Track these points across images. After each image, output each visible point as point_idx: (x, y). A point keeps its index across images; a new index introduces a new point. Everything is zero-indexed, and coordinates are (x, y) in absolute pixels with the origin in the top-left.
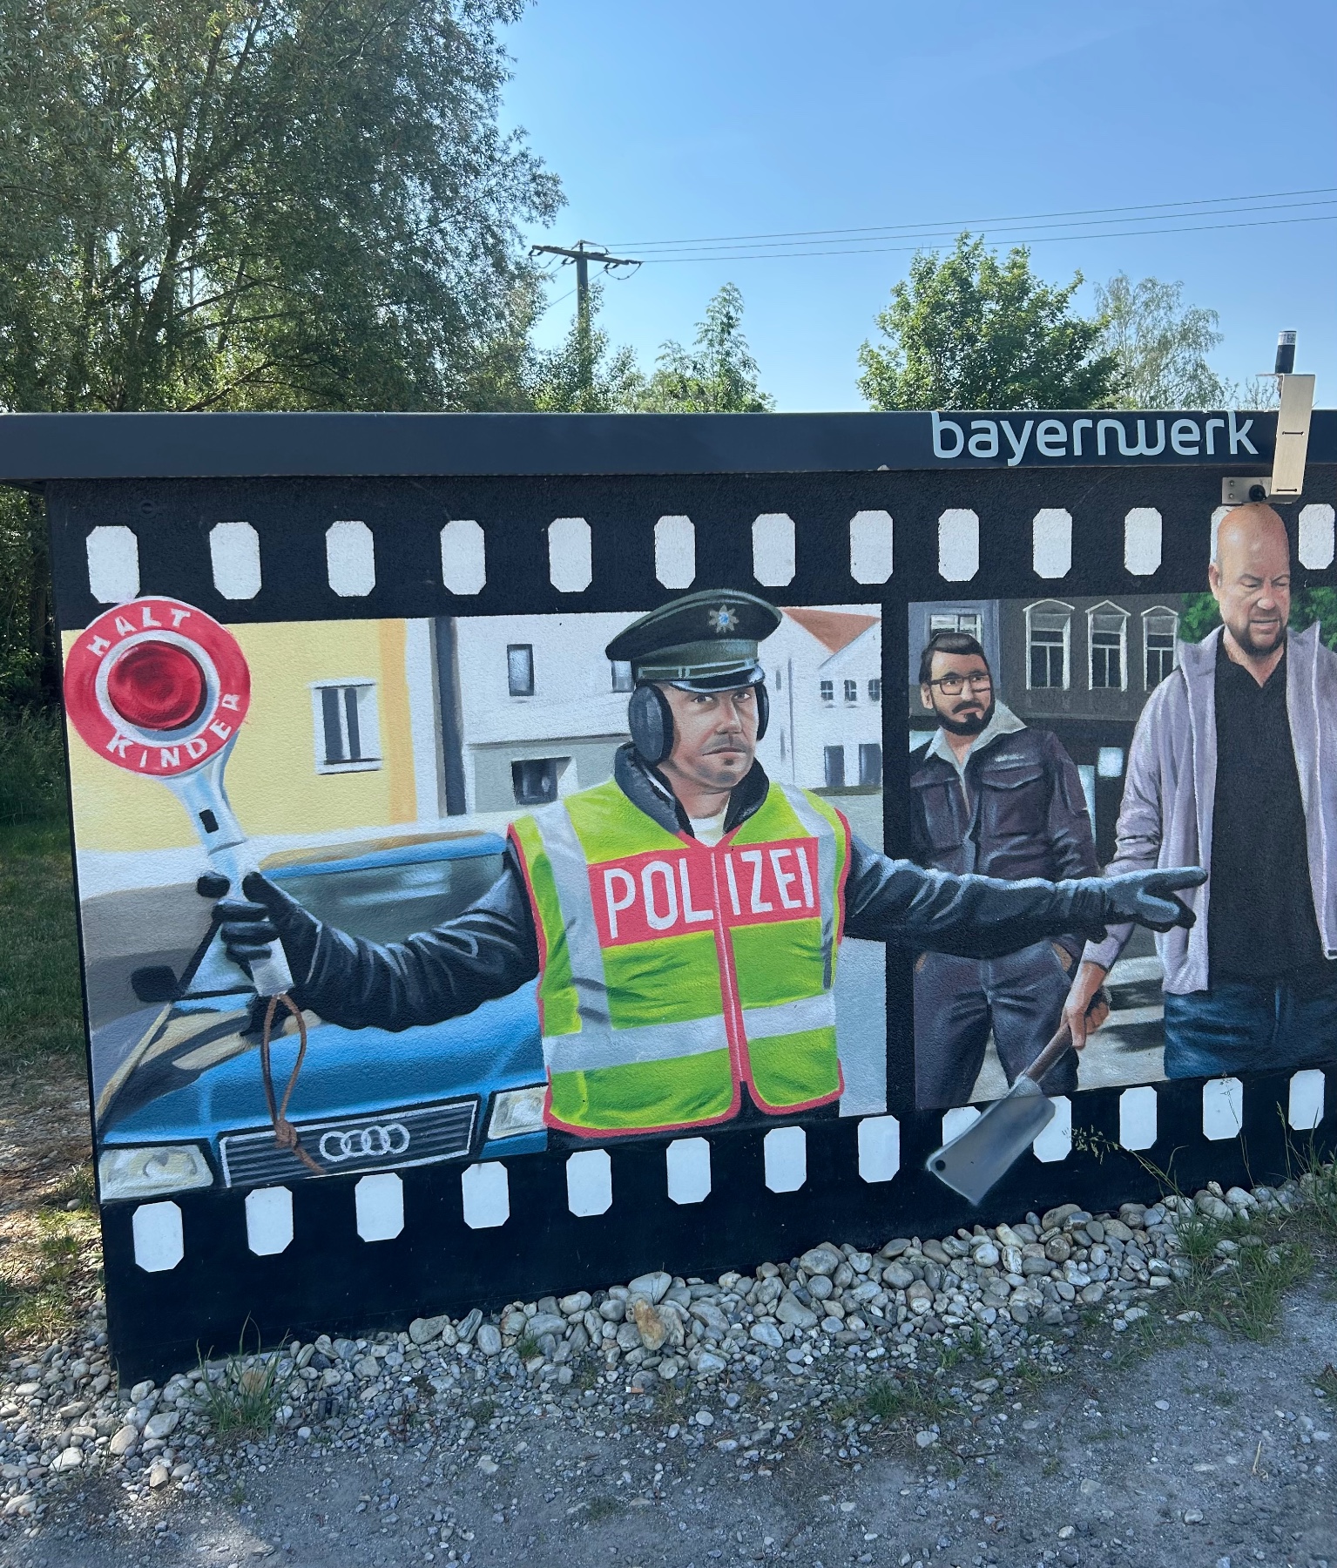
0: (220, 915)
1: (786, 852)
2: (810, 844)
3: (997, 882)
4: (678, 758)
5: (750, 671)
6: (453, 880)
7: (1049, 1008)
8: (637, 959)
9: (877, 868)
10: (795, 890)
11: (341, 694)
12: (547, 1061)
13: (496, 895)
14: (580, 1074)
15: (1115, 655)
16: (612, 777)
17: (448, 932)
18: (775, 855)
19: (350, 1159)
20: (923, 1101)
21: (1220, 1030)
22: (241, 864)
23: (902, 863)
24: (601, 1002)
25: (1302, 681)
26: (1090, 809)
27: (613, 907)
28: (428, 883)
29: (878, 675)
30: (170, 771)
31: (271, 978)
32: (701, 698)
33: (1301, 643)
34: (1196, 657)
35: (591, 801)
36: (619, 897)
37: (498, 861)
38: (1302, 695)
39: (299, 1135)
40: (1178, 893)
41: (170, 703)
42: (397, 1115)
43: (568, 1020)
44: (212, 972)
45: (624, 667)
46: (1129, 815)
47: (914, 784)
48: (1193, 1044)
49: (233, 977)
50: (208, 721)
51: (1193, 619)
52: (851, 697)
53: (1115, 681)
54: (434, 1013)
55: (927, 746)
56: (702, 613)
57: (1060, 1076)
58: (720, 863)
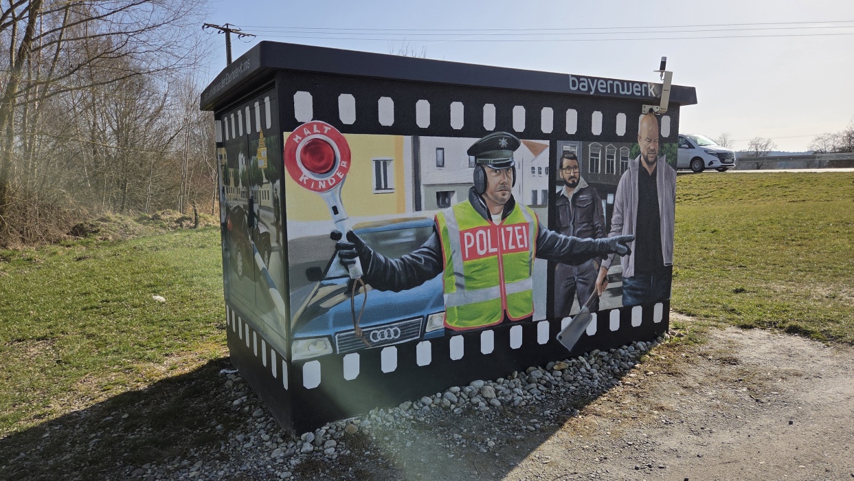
0: (339, 247)
1: (519, 228)
2: (526, 225)
3: (579, 239)
4: (488, 192)
5: (511, 162)
6: (417, 235)
7: (592, 282)
8: (474, 265)
9: (546, 233)
10: (522, 241)
11: (382, 163)
12: (445, 302)
13: (430, 242)
14: (455, 307)
15: (613, 162)
16: (468, 199)
17: (415, 255)
18: (517, 228)
19: (380, 341)
20: (557, 315)
21: (637, 290)
22: (345, 228)
23: (554, 232)
24: (462, 281)
25: (661, 174)
27: (467, 247)
28: (409, 236)
29: (548, 166)
30: (322, 190)
31: (355, 272)
32: (496, 171)
33: (661, 161)
34: (634, 164)
35: (461, 208)
36: (469, 242)
37: (431, 229)
38: (661, 178)
39: (364, 332)
40: (627, 244)
42: (397, 324)
43: (452, 288)
44: (335, 269)
45: (473, 158)
46: (615, 216)
47: (557, 205)
48: (630, 294)
49: (342, 271)
50: (336, 171)
51: (633, 152)
52: (540, 173)
53: (612, 172)
54: (409, 286)
55: (561, 191)
56: (497, 140)
57: (594, 306)
58: (500, 231)
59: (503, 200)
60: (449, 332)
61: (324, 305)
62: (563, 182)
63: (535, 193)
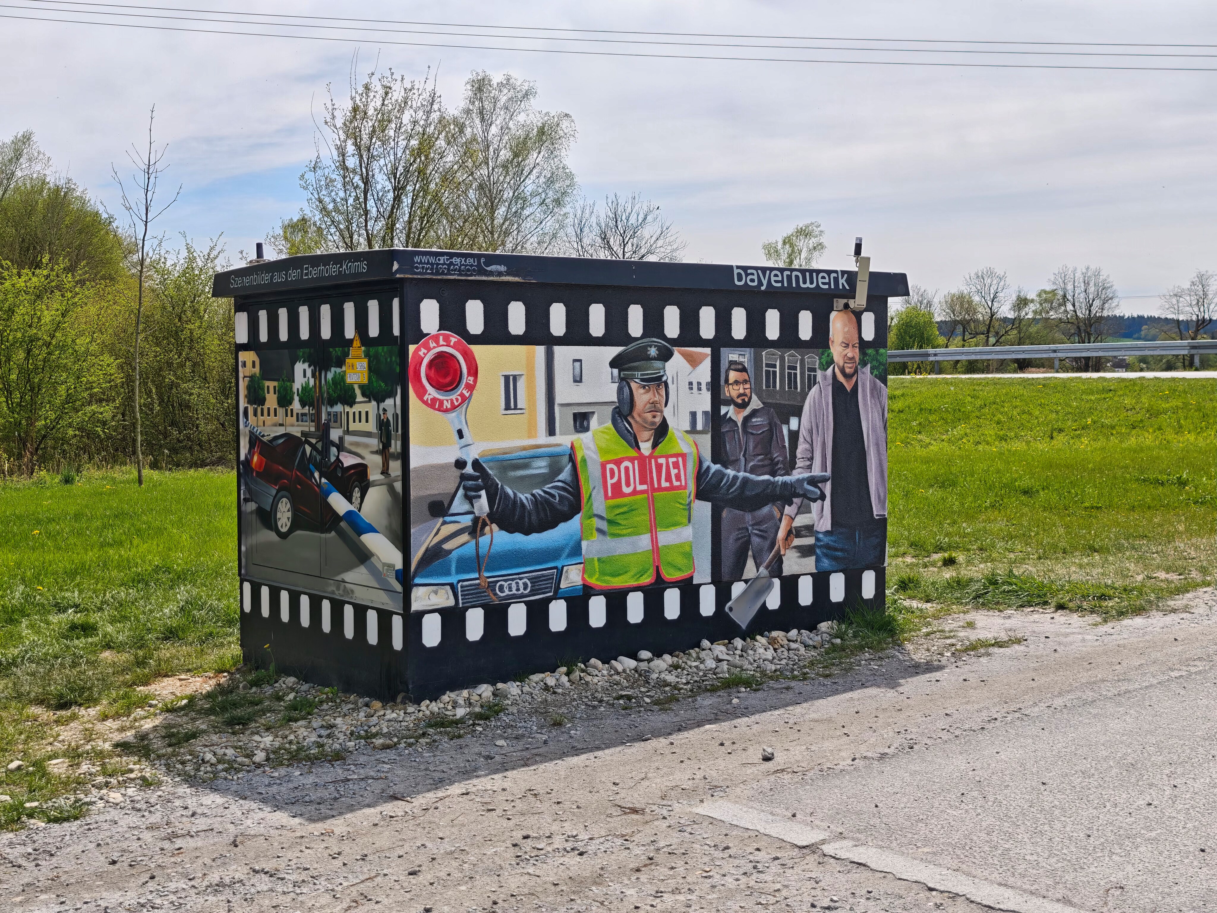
0: (464, 478)
1: (674, 459)
2: (684, 456)
3: (753, 477)
4: (635, 414)
5: (663, 376)
6: (550, 466)
7: (772, 535)
8: (618, 506)
9: (708, 468)
10: (678, 477)
11: (511, 378)
12: (583, 553)
13: (566, 475)
14: (596, 559)
15: (795, 374)
16: (610, 422)
17: (548, 490)
18: (671, 460)
19: (507, 595)
20: (726, 578)
21: (836, 549)
23: (718, 466)
24: (604, 525)
25: (864, 391)
26: (787, 444)
27: (610, 482)
28: (540, 467)
29: (709, 380)
30: (447, 411)
31: (481, 508)
32: (644, 387)
33: (863, 373)
34: (825, 377)
35: (603, 432)
36: (612, 476)
37: (566, 459)
38: (864, 396)
39: (489, 583)
40: (820, 485)
41: (448, 379)
42: (527, 575)
43: (592, 534)
44: (459, 505)
45: (616, 371)
46: (802, 447)
47: (723, 430)
48: (826, 555)
49: (466, 507)
51: (824, 361)
52: (699, 389)
53: (796, 388)
54: (542, 528)
55: (727, 413)
56: (645, 348)
57: (776, 568)
58: (650, 463)
59: (653, 423)
60: (588, 591)
61: (447, 546)
62: (730, 402)
63: (693, 415)
